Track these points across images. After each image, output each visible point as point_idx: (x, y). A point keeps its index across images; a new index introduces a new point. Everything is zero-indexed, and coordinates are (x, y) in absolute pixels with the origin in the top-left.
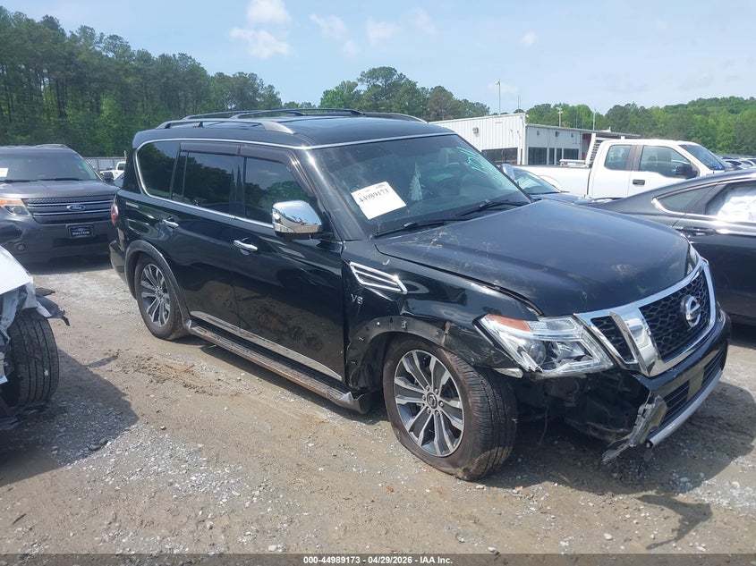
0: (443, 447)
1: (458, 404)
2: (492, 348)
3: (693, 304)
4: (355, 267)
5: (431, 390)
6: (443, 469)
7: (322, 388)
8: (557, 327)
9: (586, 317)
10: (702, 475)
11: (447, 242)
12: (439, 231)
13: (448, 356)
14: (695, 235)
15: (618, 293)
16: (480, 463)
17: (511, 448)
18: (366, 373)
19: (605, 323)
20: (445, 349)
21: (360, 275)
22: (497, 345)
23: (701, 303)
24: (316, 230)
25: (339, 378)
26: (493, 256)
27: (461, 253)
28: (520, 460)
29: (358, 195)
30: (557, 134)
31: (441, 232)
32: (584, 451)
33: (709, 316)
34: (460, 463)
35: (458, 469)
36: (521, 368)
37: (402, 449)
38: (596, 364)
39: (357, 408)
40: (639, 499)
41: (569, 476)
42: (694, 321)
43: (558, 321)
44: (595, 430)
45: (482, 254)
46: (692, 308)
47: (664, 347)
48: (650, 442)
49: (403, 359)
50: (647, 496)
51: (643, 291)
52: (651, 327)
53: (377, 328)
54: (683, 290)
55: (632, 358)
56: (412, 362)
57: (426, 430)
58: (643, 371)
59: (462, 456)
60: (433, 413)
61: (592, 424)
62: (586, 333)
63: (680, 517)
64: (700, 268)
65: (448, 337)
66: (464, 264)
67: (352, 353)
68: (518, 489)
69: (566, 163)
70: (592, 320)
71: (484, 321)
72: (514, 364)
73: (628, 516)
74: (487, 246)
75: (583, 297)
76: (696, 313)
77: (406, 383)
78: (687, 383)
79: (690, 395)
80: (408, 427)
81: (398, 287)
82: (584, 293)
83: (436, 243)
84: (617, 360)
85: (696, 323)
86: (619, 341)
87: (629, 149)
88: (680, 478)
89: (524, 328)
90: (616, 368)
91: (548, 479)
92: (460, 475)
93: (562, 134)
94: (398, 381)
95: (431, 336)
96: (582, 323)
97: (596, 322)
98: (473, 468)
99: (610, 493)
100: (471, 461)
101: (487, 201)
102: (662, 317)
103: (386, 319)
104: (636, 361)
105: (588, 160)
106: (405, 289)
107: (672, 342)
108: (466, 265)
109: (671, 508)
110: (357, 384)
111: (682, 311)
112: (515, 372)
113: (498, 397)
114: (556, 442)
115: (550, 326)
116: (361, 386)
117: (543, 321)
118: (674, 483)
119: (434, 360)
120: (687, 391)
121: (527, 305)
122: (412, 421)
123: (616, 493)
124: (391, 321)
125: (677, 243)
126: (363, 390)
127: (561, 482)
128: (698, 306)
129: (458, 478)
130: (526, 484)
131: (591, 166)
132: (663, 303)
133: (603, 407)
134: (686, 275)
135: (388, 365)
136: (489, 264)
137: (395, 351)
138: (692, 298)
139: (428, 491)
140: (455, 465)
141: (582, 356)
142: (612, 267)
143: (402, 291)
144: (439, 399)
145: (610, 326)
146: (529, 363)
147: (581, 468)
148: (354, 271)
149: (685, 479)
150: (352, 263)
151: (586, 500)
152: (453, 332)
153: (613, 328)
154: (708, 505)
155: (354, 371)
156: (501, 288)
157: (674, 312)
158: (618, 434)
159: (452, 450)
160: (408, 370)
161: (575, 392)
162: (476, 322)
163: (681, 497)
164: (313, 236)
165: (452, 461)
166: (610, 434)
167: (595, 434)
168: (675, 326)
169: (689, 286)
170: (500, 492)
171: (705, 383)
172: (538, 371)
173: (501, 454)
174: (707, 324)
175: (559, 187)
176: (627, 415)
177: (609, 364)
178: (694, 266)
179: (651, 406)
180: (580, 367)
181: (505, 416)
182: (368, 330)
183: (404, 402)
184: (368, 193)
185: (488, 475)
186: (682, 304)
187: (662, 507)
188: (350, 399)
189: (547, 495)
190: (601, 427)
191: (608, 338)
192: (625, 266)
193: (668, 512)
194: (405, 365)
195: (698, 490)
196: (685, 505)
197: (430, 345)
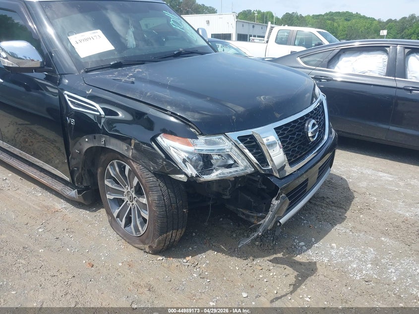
0: (137, 230)
1: (144, 201)
2: (164, 160)
3: (314, 125)
4: (68, 96)
5: (129, 190)
6: (136, 245)
7: (59, 187)
8: (214, 143)
9: (234, 135)
10: (313, 240)
11: (140, 76)
12: (136, 68)
13: (135, 165)
14: (321, 81)
15: (259, 116)
16: (159, 243)
17: (184, 230)
18: (86, 176)
19: (248, 139)
20: (133, 161)
21: (72, 102)
22: (168, 157)
23: (319, 124)
24: (38, 65)
25: (68, 179)
26: (173, 88)
27: (149, 86)
28: (194, 234)
29: (74, 39)
30: (253, 27)
31: (138, 69)
32: (239, 225)
33: (324, 134)
34: (147, 242)
35: (146, 246)
36: (186, 174)
37: (111, 231)
38: (243, 170)
39: (82, 201)
40: (270, 261)
41: (225, 245)
42: (313, 137)
43: (214, 138)
44: (243, 214)
45: (164, 86)
46: (312, 128)
47: (292, 155)
48: (280, 222)
49: (109, 167)
50: (276, 258)
51: (278, 115)
52: (282, 142)
53: (87, 143)
54: (307, 115)
55: (268, 165)
56: (115, 169)
57: (126, 218)
58: (275, 174)
59: (147, 237)
60: (131, 205)
61: (241, 210)
62: (234, 148)
63: (296, 273)
64: (321, 100)
65: (134, 151)
66: (146, 93)
67: (73, 162)
68: (187, 258)
69: (253, 40)
70: (238, 138)
71: (159, 138)
72: (180, 172)
73: (261, 276)
74: (169, 80)
75: (233, 120)
76: (315, 131)
77: (112, 184)
78: (307, 180)
79: (308, 188)
80: (115, 215)
81: (97, 111)
82: (234, 117)
83: (131, 77)
84: (256, 166)
85: (315, 139)
86: (259, 153)
87: (290, 32)
88: (299, 243)
89: (189, 144)
90: (257, 172)
91: (210, 248)
92: (147, 250)
93: (256, 26)
94: (107, 183)
95: (123, 150)
96: (231, 140)
97: (242, 139)
98: (155, 246)
99: (251, 258)
100: (153, 240)
101: (181, 50)
102: (291, 135)
103: (91, 136)
104: (270, 167)
105: (266, 39)
106: (102, 113)
107: (298, 152)
108: (148, 94)
109: (291, 267)
110: (82, 184)
111: (306, 130)
112: (182, 177)
113: (172, 195)
114: (221, 219)
115: (208, 143)
116: (85, 185)
117: (202, 139)
118: (295, 247)
119: (128, 168)
120: (307, 185)
121: (190, 126)
122: (117, 211)
123: (255, 257)
124: (95, 138)
125: (306, 82)
126: (87, 188)
127: (219, 250)
128: (317, 126)
129: (145, 252)
130: (194, 254)
131: (267, 42)
132: (293, 124)
133: (249, 198)
134: (312, 103)
135: (99, 170)
136: (167, 94)
137: (103, 160)
138: (313, 121)
139: (120, 264)
140: (144, 243)
141: (232, 164)
142: (258, 98)
143: (100, 115)
144: (134, 196)
145: (252, 142)
146: (191, 171)
147: (236, 238)
148: (67, 98)
149: (302, 244)
150: (66, 92)
151: (234, 264)
152: (137, 147)
153: (254, 143)
154: (315, 263)
155: (77, 175)
156: (172, 113)
157: (300, 131)
158: (258, 217)
159: (142, 232)
160: (112, 175)
161: (229, 189)
162: (154, 139)
163: (299, 258)
164: (37, 70)
165: (142, 239)
166: (253, 217)
167: (244, 217)
168: (301, 141)
169: (312, 112)
170: (174, 262)
171: (319, 178)
172: (197, 176)
173: (176, 235)
174: (322, 139)
175: (248, 54)
176: (265, 203)
177: (251, 170)
178: (317, 99)
179: (277, 202)
180: (230, 172)
181: (177, 208)
182: (81, 145)
183: (112, 197)
184: (83, 38)
185: (167, 250)
186: (306, 125)
187: (285, 266)
188: (76, 194)
189: (208, 262)
190: (247, 212)
191: (250, 151)
192: (267, 97)
193: (289, 270)
194: (110, 170)
195: (310, 252)
196: (301, 264)
197: (123, 157)
